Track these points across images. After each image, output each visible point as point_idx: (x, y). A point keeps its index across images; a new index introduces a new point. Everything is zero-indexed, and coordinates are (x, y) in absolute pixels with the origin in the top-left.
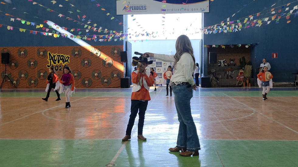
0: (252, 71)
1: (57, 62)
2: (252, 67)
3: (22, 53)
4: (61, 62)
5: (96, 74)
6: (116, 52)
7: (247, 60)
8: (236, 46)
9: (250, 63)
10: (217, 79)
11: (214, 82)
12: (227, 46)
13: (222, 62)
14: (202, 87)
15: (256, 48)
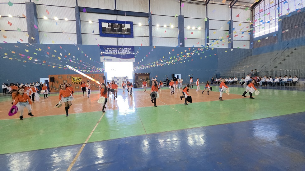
1: (76, 80)
3: (60, 77)
4: (78, 80)
5: (93, 85)
6: (101, 76)
7: (148, 78)
8: (144, 73)
9: (149, 79)
10: (139, 84)
11: (138, 86)
12: (141, 73)
13: (140, 78)
14: (134, 87)
15: (151, 74)
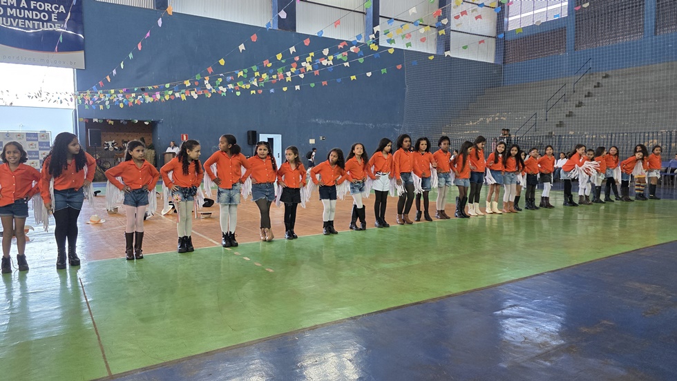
0: (156, 158)
2: (155, 152)
7: (148, 142)
8: (130, 122)
15: (159, 127)
